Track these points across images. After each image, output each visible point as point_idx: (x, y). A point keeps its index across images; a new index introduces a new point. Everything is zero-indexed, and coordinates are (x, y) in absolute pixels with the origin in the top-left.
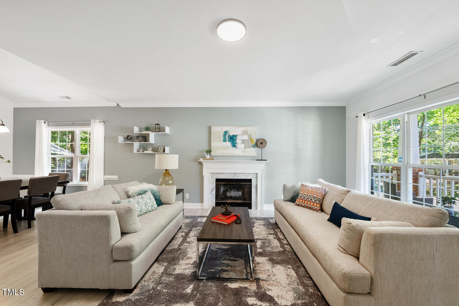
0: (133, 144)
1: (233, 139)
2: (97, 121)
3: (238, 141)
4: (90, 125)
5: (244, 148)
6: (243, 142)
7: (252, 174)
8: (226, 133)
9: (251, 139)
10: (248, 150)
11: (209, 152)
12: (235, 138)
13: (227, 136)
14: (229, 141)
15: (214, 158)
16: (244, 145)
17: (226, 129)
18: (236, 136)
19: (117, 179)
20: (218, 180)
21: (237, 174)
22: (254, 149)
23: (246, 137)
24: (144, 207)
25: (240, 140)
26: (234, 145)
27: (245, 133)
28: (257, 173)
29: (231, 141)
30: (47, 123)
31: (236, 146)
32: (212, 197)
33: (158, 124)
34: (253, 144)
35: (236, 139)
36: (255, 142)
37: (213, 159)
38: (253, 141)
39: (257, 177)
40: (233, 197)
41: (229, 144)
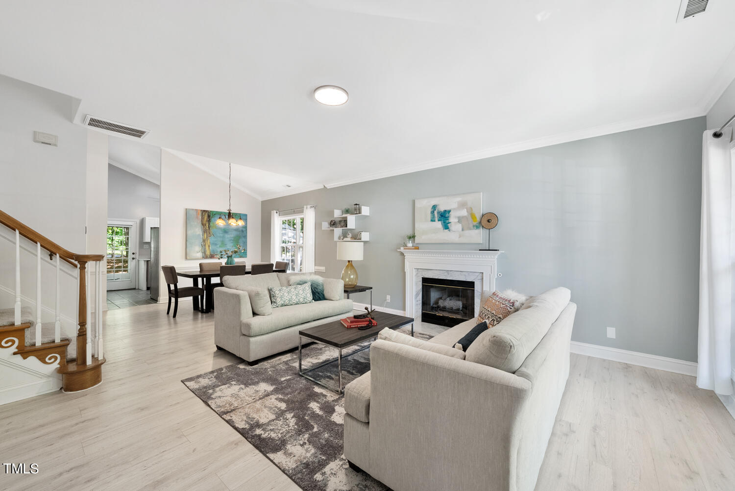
0: (333, 230)
1: (444, 216)
2: (309, 206)
3: (453, 219)
4: (303, 212)
5: (461, 229)
6: (460, 219)
7: (475, 274)
8: (434, 207)
9: (472, 215)
10: (467, 233)
11: (412, 237)
12: (447, 215)
13: (436, 213)
14: (439, 220)
15: (420, 246)
16: (461, 225)
17: (434, 202)
18: (449, 211)
19: (324, 271)
20: (425, 280)
21: (452, 272)
22: (477, 231)
23: (464, 213)
24: (294, 297)
25: (456, 217)
26: (446, 227)
27: (462, 205)
28: (483, 273)
29: (441, 221)
30: (278, 213)
31: (449, 227)
32: (417, 305)
33: (356, 204)
34: (475, 223)
35: (448, 217)
36: (478, 219)
37: (418, 249)
38: (476, 218)
39: (483, 279)
40: (448, 309)
41: (438, 225)
